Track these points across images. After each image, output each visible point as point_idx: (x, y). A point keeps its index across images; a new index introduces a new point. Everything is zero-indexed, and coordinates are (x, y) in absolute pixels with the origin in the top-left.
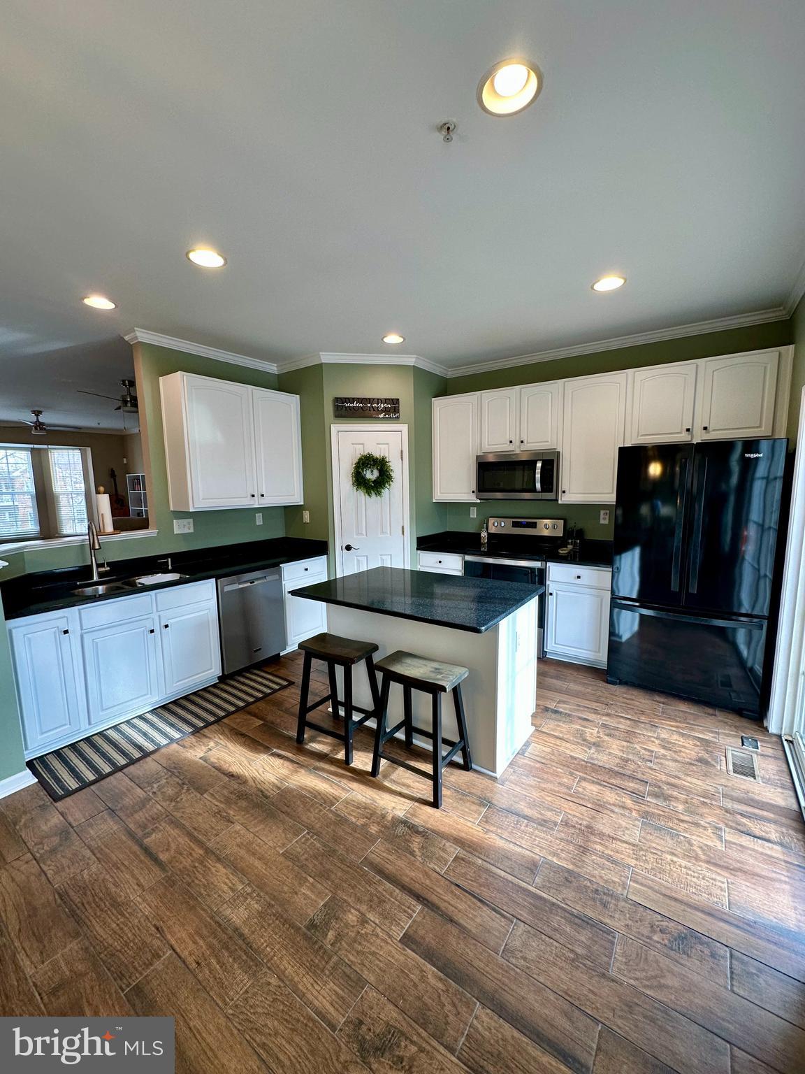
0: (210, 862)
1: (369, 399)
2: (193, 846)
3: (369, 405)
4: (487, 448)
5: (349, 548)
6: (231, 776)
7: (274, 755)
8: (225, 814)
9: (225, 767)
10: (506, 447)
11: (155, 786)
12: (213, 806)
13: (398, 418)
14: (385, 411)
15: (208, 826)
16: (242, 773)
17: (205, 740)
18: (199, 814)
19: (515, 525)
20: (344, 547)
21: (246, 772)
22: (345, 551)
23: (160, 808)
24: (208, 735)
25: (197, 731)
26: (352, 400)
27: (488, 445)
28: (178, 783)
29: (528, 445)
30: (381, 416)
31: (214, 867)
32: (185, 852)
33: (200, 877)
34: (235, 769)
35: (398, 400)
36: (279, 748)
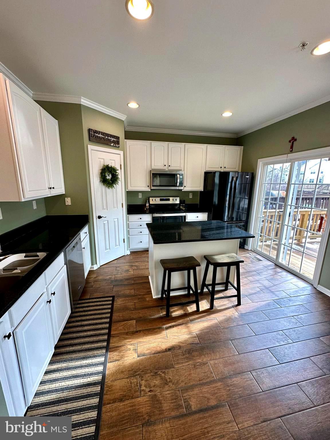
0: (229, 382)
1: (107, 134)
2: (214, 385)
3: (107, 137)
4: (153, 167)
5: (100, 217)
6: (169, 349)
7: (167, 328)
8: (199, 363)
9: (159, 349)
10: (162, 167)
11: (143, 388)
12: (188, 366)
13: (119, 147)
14: (113, 142)
15: (202, 374)
16: (171, 345)
17: (123, 348)
18: (190, 374)
19: (161, 200)
20: (97, 217)
21: (173, 343)
22: (98, 219)
23: (168, 392)
24: (119, 345)
25: (108, 348)
26: (99, 132)
27: (154, 166)
28: (152, 376)
29: (172, 167)
30: (112, 145)
31: (234, 381)
32: (216, 391)
33: (237, 390)
34: (164, 346)
35: (119, 137)
36: (164, 324)
